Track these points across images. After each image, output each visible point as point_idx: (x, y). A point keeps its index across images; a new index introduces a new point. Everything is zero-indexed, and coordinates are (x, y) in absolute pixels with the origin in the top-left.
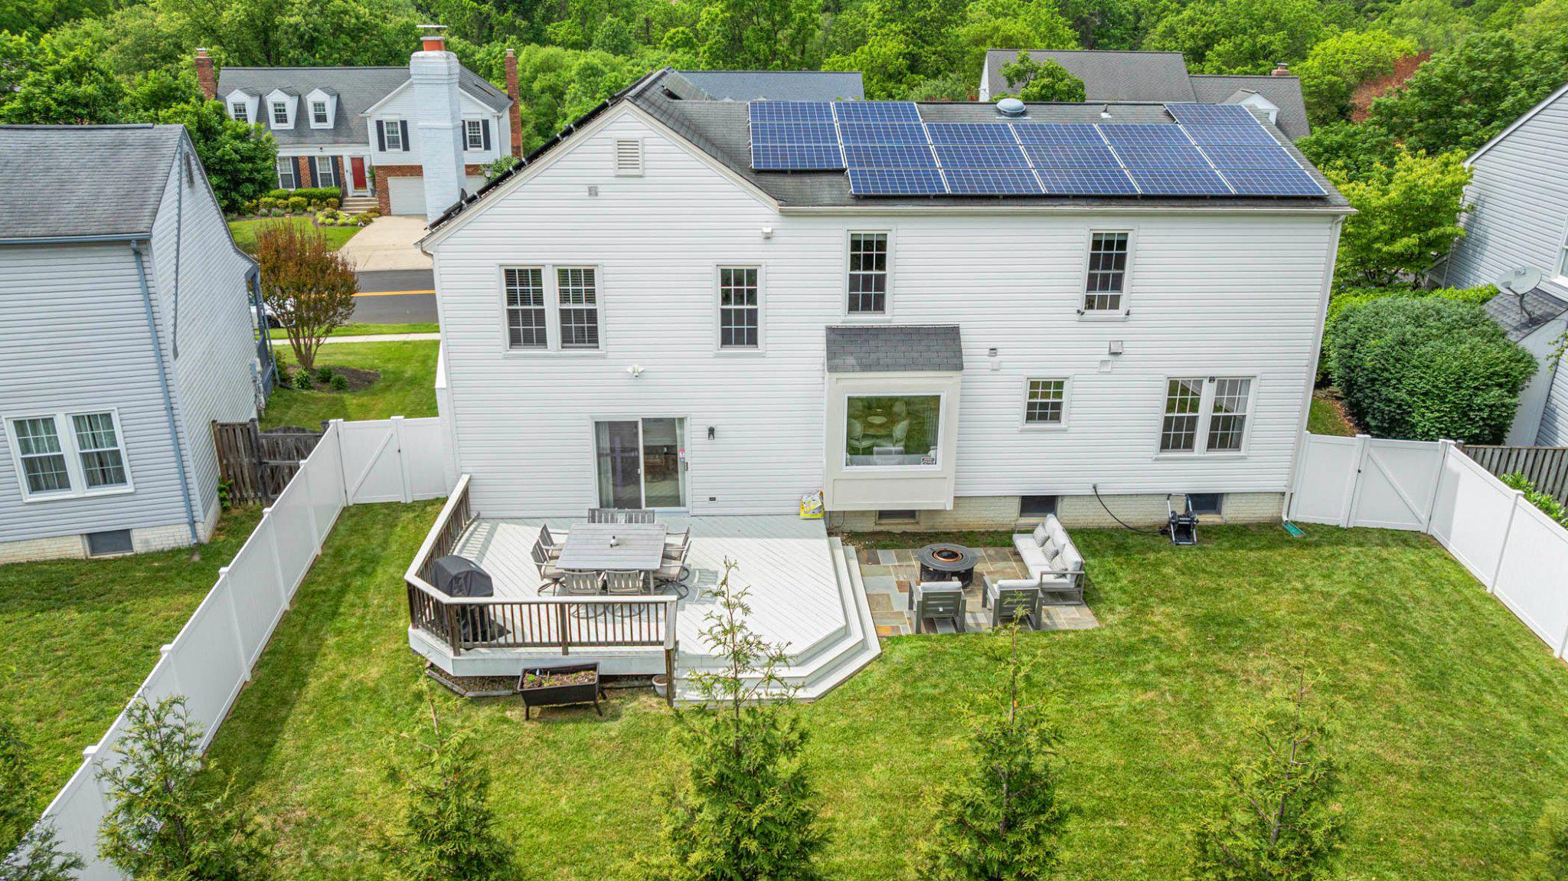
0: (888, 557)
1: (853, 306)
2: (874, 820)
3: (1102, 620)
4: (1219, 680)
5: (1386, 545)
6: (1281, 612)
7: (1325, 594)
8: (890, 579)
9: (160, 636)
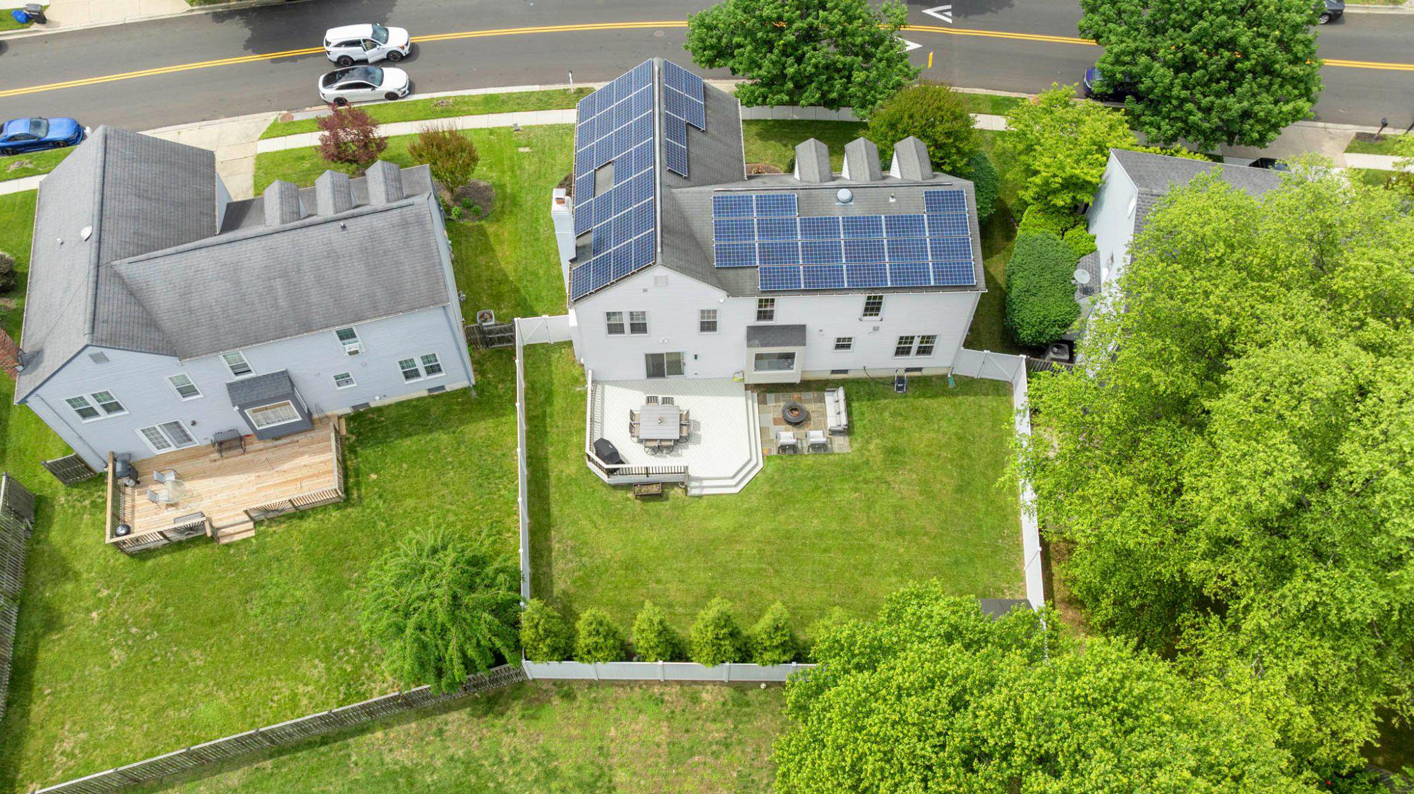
0: (771, 397)
1: (759, 318)
2: (755, 551)
3: (851, 446)
4: (884, 487)
5: (987, 395)
6: (922, 446)
7: (945, 433)
8: (771, 416)
9: (484, 449)
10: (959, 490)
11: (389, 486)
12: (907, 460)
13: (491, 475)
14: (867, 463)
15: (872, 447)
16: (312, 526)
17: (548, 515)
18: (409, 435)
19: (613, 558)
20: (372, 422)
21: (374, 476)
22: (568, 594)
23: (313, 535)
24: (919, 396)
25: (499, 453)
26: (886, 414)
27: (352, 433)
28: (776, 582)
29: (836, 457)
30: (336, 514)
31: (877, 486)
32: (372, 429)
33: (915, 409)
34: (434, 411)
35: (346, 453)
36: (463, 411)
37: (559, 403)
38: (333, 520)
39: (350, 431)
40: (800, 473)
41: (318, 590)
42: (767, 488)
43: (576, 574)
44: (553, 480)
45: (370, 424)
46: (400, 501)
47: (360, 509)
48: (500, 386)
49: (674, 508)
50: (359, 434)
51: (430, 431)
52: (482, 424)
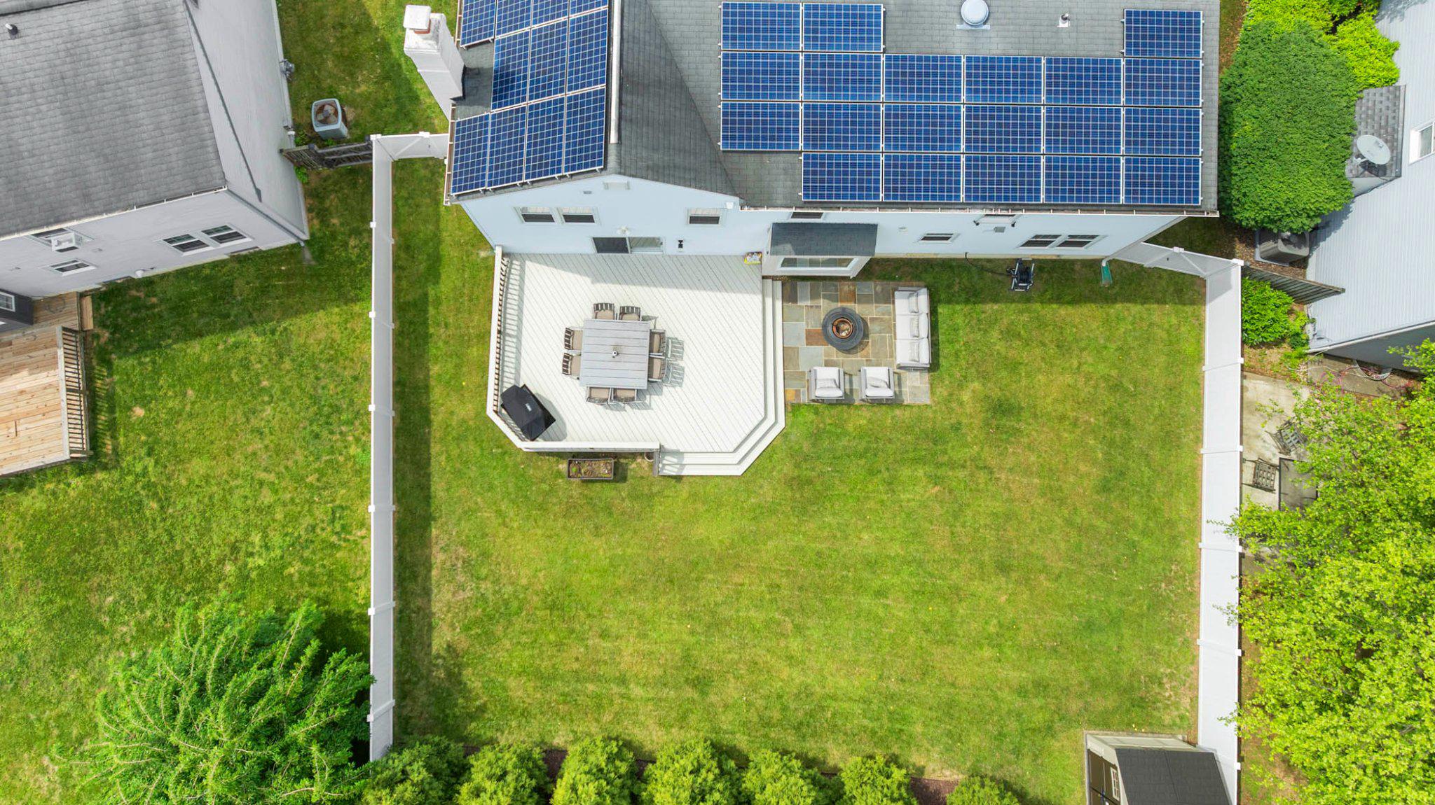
0: (804, 301)
3: (933, 393)
4: (982, 477)
5: (1165, 303)
6: (1049, 400)
7: (1088, 377)
8: (802, 327)
9: (322, 365)
10: (1105, 488)
11: (164, 434)
12: (1023, 426)
13: (334, 418)
14: (956, 428)
15: (966, 396)
16: (38, 505)
17: (428, 498)
18: (200, 335)
19: (530, 584)
20: (138, 306)
21: (139, 412)
22: (455, 650)
23: (40, 518)
24: (1051, 301)
25: (347, 374)
26: (995, 335)
27: (104, 326)
28: (795, 645)
29: (907, 413)
30: (77, 482)
31: (972, 475)
32: (136, 321)
33: (1041, 324)
34: (242, 288)
35: (94, 362)
36: (289, 291)
37: (449, 281)
38: (72, 493)
39: (101, 322)
40: (844, 442)
41: (49, 624)
42: (788, 468)
43: (471, 614)
44: (436, 431)
45: (134, 309)
46: (182, 461)
47: (116, 474)
48: (352, 242)
49: (635, 497)
50: (116, 329)
51: (233, 327)
52: (321, 317)
